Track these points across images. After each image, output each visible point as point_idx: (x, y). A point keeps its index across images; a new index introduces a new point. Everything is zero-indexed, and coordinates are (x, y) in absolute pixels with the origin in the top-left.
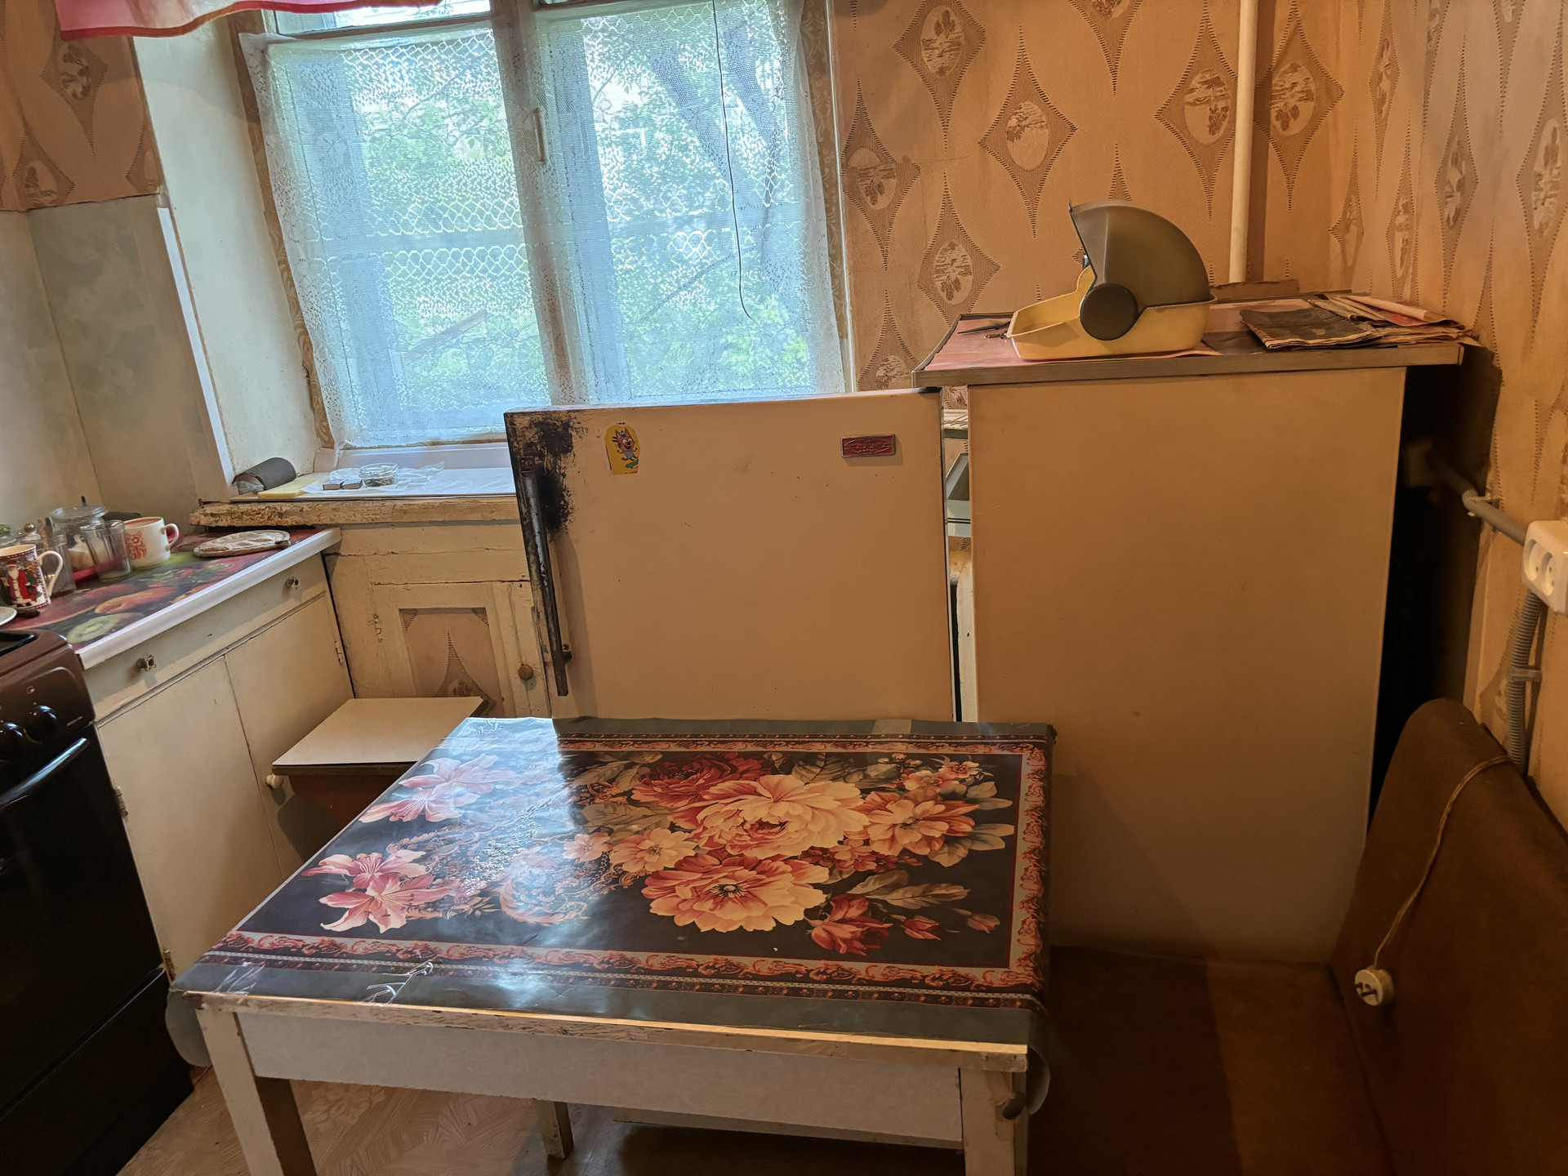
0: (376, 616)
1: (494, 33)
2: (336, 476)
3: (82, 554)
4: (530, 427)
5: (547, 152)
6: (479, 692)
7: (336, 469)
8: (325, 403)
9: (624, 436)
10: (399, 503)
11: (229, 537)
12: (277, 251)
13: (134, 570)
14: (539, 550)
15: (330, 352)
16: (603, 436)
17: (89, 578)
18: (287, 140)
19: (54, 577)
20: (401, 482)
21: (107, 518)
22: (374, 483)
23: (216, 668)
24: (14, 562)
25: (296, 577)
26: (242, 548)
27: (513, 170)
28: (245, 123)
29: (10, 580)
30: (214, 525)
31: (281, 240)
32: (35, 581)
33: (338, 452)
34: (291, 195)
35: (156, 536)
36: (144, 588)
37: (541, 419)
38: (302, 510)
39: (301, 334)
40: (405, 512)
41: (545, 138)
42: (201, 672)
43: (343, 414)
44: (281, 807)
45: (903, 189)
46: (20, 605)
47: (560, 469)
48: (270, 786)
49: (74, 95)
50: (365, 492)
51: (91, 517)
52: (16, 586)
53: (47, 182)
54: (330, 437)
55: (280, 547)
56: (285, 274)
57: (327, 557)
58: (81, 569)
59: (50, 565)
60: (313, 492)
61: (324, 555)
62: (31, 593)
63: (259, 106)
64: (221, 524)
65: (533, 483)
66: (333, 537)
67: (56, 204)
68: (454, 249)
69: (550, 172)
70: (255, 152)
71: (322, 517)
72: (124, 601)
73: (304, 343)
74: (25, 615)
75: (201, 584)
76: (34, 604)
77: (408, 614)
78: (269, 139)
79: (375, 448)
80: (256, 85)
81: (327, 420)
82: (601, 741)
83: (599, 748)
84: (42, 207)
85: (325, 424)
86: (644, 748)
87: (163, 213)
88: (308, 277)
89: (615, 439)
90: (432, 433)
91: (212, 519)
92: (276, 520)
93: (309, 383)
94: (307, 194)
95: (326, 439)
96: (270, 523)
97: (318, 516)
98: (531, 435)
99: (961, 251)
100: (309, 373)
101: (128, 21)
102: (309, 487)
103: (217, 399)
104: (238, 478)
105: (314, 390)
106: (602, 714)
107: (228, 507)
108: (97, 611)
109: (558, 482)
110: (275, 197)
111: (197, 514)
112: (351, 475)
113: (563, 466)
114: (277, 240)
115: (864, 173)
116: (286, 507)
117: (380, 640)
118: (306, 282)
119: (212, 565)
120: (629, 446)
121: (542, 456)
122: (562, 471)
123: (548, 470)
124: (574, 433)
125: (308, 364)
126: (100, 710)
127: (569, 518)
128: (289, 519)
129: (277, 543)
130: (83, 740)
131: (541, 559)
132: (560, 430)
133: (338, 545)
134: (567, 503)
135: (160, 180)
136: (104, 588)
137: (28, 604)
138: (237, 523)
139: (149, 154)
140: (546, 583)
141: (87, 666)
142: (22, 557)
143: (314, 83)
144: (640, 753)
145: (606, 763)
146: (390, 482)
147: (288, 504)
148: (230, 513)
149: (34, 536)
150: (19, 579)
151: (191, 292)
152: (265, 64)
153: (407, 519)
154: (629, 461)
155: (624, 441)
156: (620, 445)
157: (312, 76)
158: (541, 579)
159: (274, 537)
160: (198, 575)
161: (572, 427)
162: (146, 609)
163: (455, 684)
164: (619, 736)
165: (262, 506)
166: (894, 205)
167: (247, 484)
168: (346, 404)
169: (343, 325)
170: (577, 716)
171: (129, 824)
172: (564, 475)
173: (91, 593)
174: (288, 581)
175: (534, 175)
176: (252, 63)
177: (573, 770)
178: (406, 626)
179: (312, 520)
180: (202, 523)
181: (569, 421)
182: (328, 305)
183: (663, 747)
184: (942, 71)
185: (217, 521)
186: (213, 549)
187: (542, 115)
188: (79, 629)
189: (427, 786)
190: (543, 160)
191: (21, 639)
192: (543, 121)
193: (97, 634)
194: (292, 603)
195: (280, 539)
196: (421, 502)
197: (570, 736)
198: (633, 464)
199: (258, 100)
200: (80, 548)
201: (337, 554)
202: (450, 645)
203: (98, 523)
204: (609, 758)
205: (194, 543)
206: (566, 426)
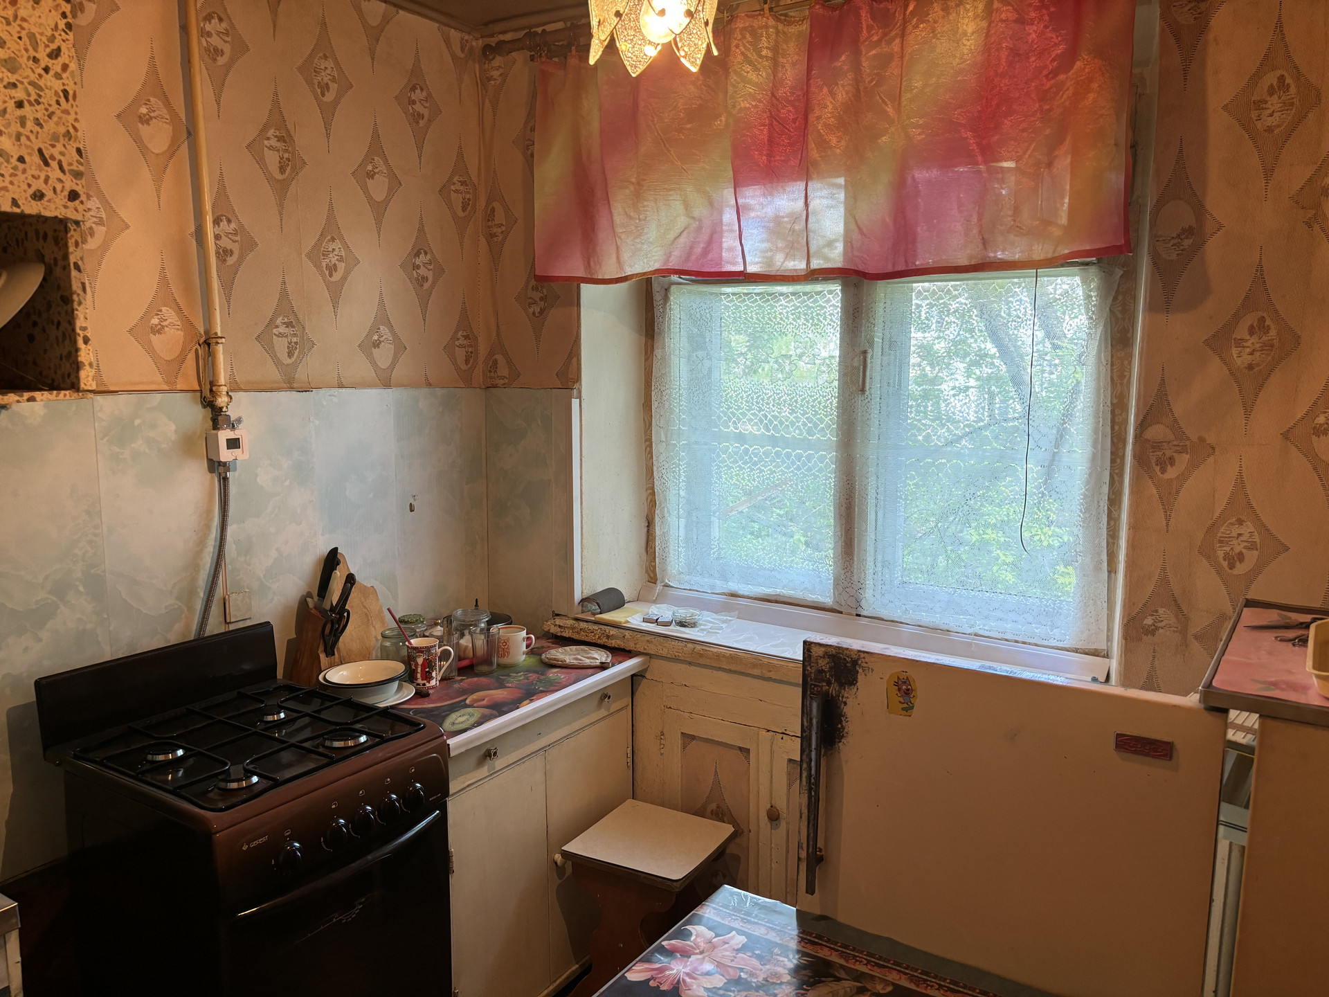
0: (662, 734)
1: (842, 290)
2: (655, 610)
3: (466, 647)
4: (824, 657)
5: (867, 385)
6: (732, 821)
7: (655, 602)
8: (657, 549)
9: (904, 683)
10: (698, 647)
11: (568, 648)
12: (645, 433)
13: (498, 665)
14: (813, 764)
15: (668, 512)
16: (886, 678)
17: (468, 667)
18: (670, 354)
19: (445, 664)
20: (702, 627)
21: (490, 623)
22: (682, 624)
23: (538, 761)
24: (422, 652)
25: (609, 693)
26: (575, 662)
27: (837, 395)
28: (643, 339)
29: (417, 665)
30: (559, 634)
31: (650, 424)
32: (432, 668)
33: (659, 587)
34: (664, 393)
35: (519, 640)
36: (501, 686)
37: (834, 652)
38: (624, 637)
39: (650, 494)
40: (701, 656)
41: (868, 374)
42: (527, 763)
43: (668, 560)
44: (561, 881)
45: (1194, 465)
46: (418, 684)
47: (843, 697)
48: (556, 863)
49: (534, 313)
50: (674, 631)
51: (479, 621)
52: (419, 670)
53: (503, 370)
54: (655, 574)
55: (603, 667)
56: (648, 449)
57: (635, 679)
58: (464, 659)
59: (445, 655)
60: (635, 622)
61: (632, 676)
62: (428, 677)
63: (656, 328)
64: (564, 635)
65: (818, 706)
66: (643, 663)
67: (505, 386)
68: (777, 449)
69: (867, 401)
70: (646, 360)
71: (638, 646)
72: (486, 697)
73: (651, 501)
74: (421, 694)
75: (542, 692)
76: (428, 685)
77: (688, 738)
78: (658, 352)
79: (687, 589)
80: (657, 313)
81: (655, 562)
82: (837, 950)
83: (834, 958)
84: (495, 386)
85: (653, 564)
86: (876, 972)
87: (575, 402)
88: (664, 455)
89: (896, 684)
90: (734, 586)
91: (559, 629)
92: (603, 641)
93: (648, 531)
94: (676, 394)
95: (652, 576)
96: (599, 642)
97: (635, 644)
98: (824, 664)
99: (1248, 528)
100: (650, 524)
101: (581, 273)
102: (631, 617)
103: (582, 539)
104: (583, 600)
105: (651, 538)
106: (841, 918)
107: (572, 622)
108: (468, 702)
109: (839, 707)
110: (653, 393)
111: (549, 623)
112: (664, 611)
113: (846, 695)
114: (647, 424)
115: (1157, 446)
116: (613, 632)
117: (662, 754)
118: (662, 458)
119: (553, 674)
120: (907, 693)
121: (829, 683)
122: (844, 700)
123: (832, 695)
124: (860, 671)
125: (650, 517)
126: (453, 787)
127: (843, 741)
128: (613, 642)
129: (602, 663)
130: (438, 812)
131: (813, 772)
132: (848, 665)
133: (645, 670)
134: (843, 728)
135: (578, 379)
136: (475, 679)
137: (424, 684)
138: (576, 636)
139: (574, 360)
140: (813, 794)
141: (452, 754)
142: (428, 649)
143: (698, 316)
144: (872, 977)
145: (839, 979)
146: (693, 625)
147: (615, 629)
148: (573, 628)
149: (439, 630)
150: (423, 665)
151: (581, 460)
152: (666, 298)
153: (701, 661)
154: (906, 705)
155: (904, 687)
156: (899, 690)
157: (698, 310)
158: (810, 789)
159: (600, 656)
160: (540, 681)
161: (860, 665)
162: (499, 709)
163: (713, 806)
164: (854, 950)
165: (596, 627)
166: (1183, 477)
167: (589, 605)
168: (671, 552)
169: (682, 493)
170: (818, 912)
171: (453, 880)
172: (845, 704)
173: (467, 682)
174: (603, 696)
175: (853, 401)
176: (658, 297)
177: (810, 977)
178: (684, 747)
179: (630, 646)
180: (551, 631)
181: (858, 659)
182: (674, 477)
183: (893, 977)
184: (1250, 367)
185: (562, 632)
186: (555, 659)
187: (869, 356)
188: (453, 716)
189: (686, 954)
190: (863, 390)
191: (415, 726)
192: (869, 360)
193: (463, 726)
194: (603, 713)
195: (603, 660)
196: (716, 650)
197: (810, 935)
198: (908, 709)
199: (656, 324)
200: (466, 642)
201: (644, 677)
202: (716, 772)
203: (483, 625)
204: (842, 974)
205: (543, 647)
206: (855, 663)
